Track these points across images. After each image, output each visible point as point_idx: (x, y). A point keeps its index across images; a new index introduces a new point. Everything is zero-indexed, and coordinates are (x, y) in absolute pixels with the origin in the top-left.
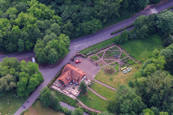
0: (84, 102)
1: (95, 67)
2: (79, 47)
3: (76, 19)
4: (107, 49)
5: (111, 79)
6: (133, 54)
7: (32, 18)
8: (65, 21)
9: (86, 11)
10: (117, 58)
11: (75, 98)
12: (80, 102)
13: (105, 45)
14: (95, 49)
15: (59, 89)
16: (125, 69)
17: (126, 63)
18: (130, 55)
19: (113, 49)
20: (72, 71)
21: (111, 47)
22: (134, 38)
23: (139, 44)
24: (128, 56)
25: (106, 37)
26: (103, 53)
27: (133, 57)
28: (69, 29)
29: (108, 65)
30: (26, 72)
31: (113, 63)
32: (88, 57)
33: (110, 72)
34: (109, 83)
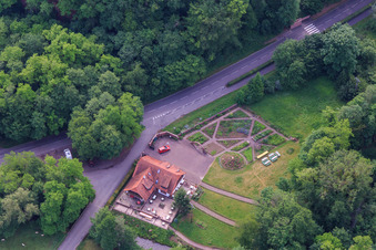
0: (187, 234)
1: (202, 158)
2: (162, 119)
3: (150, 59)
4: (222, 118)
5: (239, 180)
6: (279, 124)
7: (58, 65)
8: (127, 66)
9: (170, 40)
10: (246, 135)
11: (167, 226)
12: (177, 233)
13: (216, 109)
14: (196, 120)
15: (130, 212)
16: (266, 155)
17: (265, 143)
18: (272, 127)
19: (235, 116)
20: (154, 171)
21: (231, 113)
22: (276, 90)
23: (288, 101)
24: (269, 128)
25: (216, 92)
26: (214, 126)
27: (280, 130)
28: (137, 81)
29: (228, 150)
30: (58, 179)
31: (238, 145)
32: (185, 138)
33: (234, 165)
34: (235, 188)
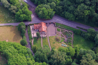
1: (54, 33)
2: (59, 21)
4: (67, 31)
5: (54, 43)
6: (74, 42)
10: (66, 38)
11: (33, 37)
12: (33, 40)
13: (69, 29)
16: (64, 44)
17: (67, 42)
19: (70, 33)
22: (83, 36)
23: (82, 40)
24: (72, 41)
25: (74, 26)
26: (64, 31)
29: (60, 37)
31: (63, 38)
32: (57, 28)
33: (57, 40)
34: (52, 43)
